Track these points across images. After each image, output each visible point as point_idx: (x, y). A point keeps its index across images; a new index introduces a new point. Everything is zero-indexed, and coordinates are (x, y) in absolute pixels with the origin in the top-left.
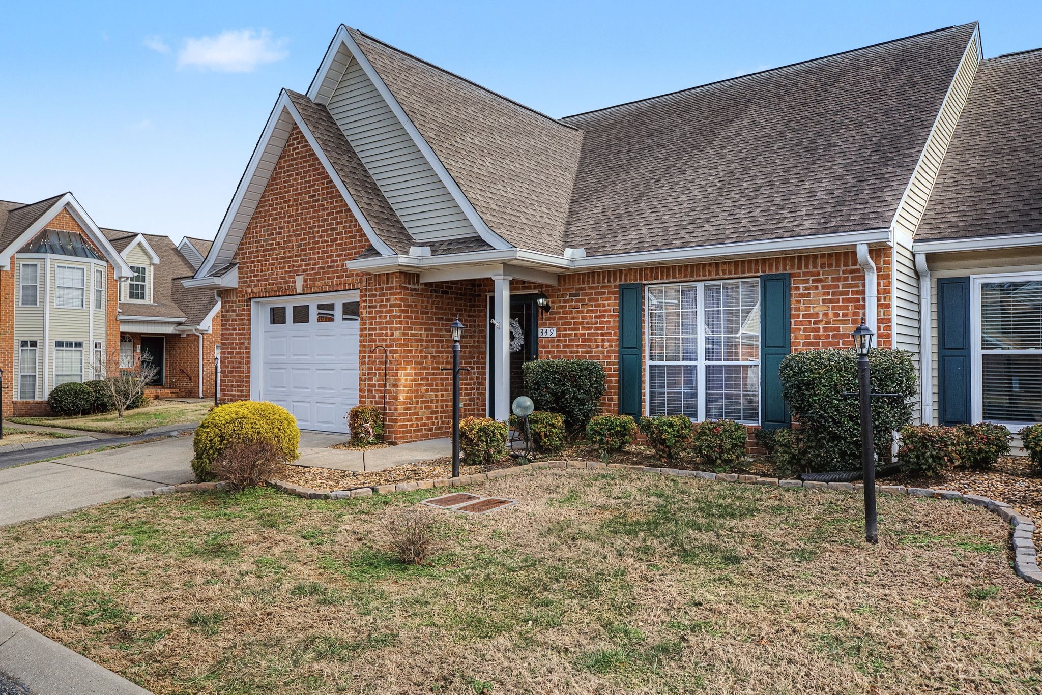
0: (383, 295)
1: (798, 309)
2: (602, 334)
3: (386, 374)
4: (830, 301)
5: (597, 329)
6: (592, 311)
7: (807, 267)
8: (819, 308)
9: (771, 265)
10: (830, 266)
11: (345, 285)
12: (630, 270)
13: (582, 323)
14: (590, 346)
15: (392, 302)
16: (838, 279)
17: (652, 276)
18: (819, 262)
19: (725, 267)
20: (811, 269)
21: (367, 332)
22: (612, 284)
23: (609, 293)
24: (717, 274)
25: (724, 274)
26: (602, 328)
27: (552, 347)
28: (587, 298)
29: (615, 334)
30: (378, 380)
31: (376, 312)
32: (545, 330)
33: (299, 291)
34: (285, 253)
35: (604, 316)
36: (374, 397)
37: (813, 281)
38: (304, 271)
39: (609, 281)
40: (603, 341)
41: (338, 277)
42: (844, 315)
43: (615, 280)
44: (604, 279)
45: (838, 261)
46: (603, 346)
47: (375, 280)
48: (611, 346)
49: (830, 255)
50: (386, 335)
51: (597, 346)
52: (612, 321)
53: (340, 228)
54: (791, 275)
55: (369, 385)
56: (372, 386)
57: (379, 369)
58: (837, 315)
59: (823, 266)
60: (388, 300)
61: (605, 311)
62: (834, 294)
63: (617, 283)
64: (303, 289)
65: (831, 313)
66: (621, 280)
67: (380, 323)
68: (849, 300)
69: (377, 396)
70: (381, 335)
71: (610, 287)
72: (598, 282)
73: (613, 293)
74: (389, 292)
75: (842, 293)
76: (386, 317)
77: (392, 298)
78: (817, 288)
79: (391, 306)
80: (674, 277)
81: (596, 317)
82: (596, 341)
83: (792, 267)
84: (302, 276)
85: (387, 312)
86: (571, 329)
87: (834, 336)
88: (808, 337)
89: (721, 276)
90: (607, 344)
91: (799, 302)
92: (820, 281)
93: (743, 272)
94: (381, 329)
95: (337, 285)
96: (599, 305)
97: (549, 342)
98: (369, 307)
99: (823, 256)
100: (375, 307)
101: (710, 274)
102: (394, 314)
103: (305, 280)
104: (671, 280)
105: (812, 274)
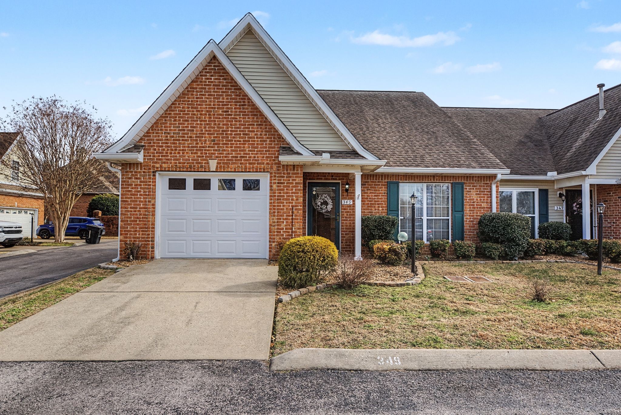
0: (290, 177)
1: (466, 197)
2: (378, 204)
3: (292, 222)
4: (478, 194)
5: (375, 201)
6: (373, 193)
7: (470, 180)
8: (474, 197)
9: (456, 179)
10: (478, 181)
11: (257, 169)
12: (393, 175)
13: (367, 198)
14: (371, 210)
15: (297, 181)
16: (481, 186)
17: (404, 179)
18: (474, 179)
19: (437, 178)
20: (471, 181)
21: (276, 198)
22: (384, 181)
23: (382, 185)
24: (434, 180)
25: (437, 180)
26: (378, 201)
27: (350, 209)
28: (370, 186)
29: (385, 204)
30: (286, 226)
31: (284, 186)
32: (346, 201)
33: (213, 169)
34: (197, 144)
35: (379, 196)
36: (282, 235)
37: (472, 186)
38: (217, 157)
39: (382, 179)
40: (379, 207)
41: (250, 164)
42: (484, 200)
43: (385, 179)
44: (379, 178)
45: (481, 179)
46: (378, 210)
47: (283, 168)
48: (383, 210)
49: (478, 177)
50: (292, 200)
51: (376, 210)
52: (384, 198)
53: (252, 135)
54: (464, 183)
55: (278, 229)
56: (280, 229)
57: (286, 219)
58: (481, 200)
59: (476, 181)
60: (294, 180)
61: (380, 193)
62: (480, 192)
63: (386, 181)
64: (217, 169)
65: (479, 199)
66: (388, 180)
67: (287, 193)
68: (485, 194)
69: (284, 235)
70: (288, 199)
71: (382, 182)
72: (376, 179)
73: (384, 185)
74: (294, 175)
75: (482, 192)
76: (292, 190)
77: (297, 179)
78: (473, 189)
79: (296, 183)
81: (375, 196)
82: (374, 207)
83: (464, 180)
84: (217, 160)
85: (293, 187)
87: (480, 208)
88: (470, 208)
89: (435, 181)
90: (380, 209)
91: (467, 194)
92: (475, 186)
93: (445, 180)
94: (288, 196)
95: (249, 169)
96: (377, 190)
97: (348, 207)
98: (278, 183)
99: (476, 177)
100: (283, 183)
101: (431, 180)
102: (299, 188)
103: (218, 163)
104: (413, 181)
105: (472, 183)
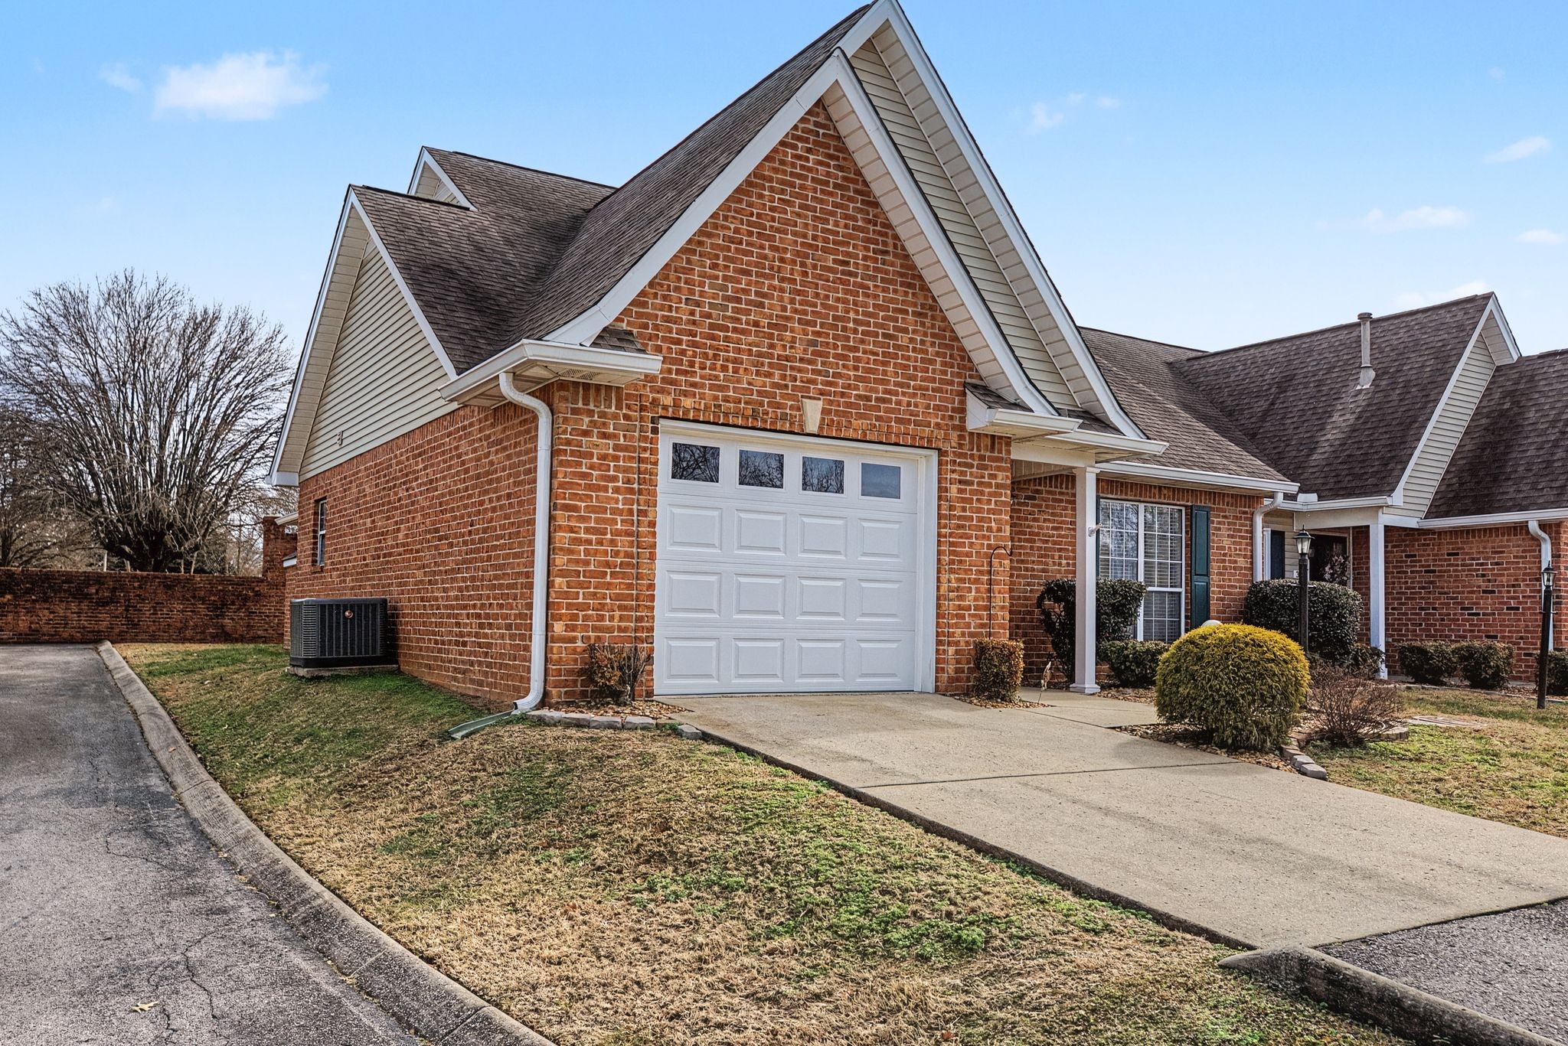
0: (985, 467)
1: (1213, 542)
2: (1059, 550)
4: (1232, 537)
5: (1055, 543)
6: (1049, 520)
7: (1219, 501)
8: (1226, 542)
9: (1197, 498)
10: (1232, 504)
11: (913, 438)
13: (1039, 534)
14: (1046, 563)
15: (999, 481)
16: (1236, 518)
17: (1108, 489)
18: (1226, 500)
20: (1221, 505)
22: (1070, 492)
23: (1067, 502)
26: (1060, 543)
28: (1043, 504)
30: (976, 599)
31: (972, 492)
33: (812, 426)
34: (772, 346)
36: (968, 625)
37: (1223, 517)
38: (821, 392)
39: (1066, 488)
40: (1061, 558)
41: (898, 421)
42: (1240, 550)
44: (1061, 484)
45: (1236, 501)
46: (1060, 564)
47: (971, 442)
49: (1232, 495)
50: (990, 529)
51: (1054, 564)
52: (1070, 536)
53: (902, 339)
54: (1210, 508)
55: (958, 607)
56: (962, 608)
57: (977, 581)
58: (1236, 550)
59: (1228, 504)
60: (993, 476)
61: (1063, 523)
62: (1234, 530)
64: (821, 428)
65: (1233, 547)
67: (979, 510)
68: (1243, 537)
69: (973, 624)
70: (981, 528)
71: (1068, 494)
72: (1056, 487)
73: (1070, 502)
74: (994, 464)
75: (1238, 531)
76: (989, 502)
77: (1000, 475)
78: (1225, 523)
79: (998, 486)
80: (1126, 494)
81: (1053, 528)
82: (1053, 557)
83: (1209, 500)
84: (820, 403)
85: (990, 494)
86: (1026, 540)
87: (1234, 568)
88: (1219, 568)
89: (1162, 500)
90: (1064, 562)
91: (1214, 534)
92: (1226, 517)
93: (1175, 499)
94: (981, 519)
95: (897, 435)
98: (960, 482)
99: (1228, 495)
100: (971, 483)
101: (1154, 497)
102: (1003, 499)
103: (825, 412)
104: (1124, 497)
105: (1222, 511)
